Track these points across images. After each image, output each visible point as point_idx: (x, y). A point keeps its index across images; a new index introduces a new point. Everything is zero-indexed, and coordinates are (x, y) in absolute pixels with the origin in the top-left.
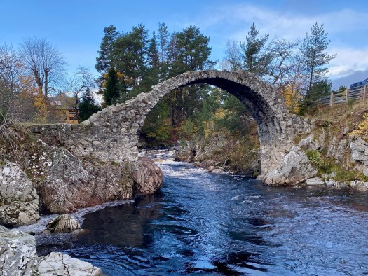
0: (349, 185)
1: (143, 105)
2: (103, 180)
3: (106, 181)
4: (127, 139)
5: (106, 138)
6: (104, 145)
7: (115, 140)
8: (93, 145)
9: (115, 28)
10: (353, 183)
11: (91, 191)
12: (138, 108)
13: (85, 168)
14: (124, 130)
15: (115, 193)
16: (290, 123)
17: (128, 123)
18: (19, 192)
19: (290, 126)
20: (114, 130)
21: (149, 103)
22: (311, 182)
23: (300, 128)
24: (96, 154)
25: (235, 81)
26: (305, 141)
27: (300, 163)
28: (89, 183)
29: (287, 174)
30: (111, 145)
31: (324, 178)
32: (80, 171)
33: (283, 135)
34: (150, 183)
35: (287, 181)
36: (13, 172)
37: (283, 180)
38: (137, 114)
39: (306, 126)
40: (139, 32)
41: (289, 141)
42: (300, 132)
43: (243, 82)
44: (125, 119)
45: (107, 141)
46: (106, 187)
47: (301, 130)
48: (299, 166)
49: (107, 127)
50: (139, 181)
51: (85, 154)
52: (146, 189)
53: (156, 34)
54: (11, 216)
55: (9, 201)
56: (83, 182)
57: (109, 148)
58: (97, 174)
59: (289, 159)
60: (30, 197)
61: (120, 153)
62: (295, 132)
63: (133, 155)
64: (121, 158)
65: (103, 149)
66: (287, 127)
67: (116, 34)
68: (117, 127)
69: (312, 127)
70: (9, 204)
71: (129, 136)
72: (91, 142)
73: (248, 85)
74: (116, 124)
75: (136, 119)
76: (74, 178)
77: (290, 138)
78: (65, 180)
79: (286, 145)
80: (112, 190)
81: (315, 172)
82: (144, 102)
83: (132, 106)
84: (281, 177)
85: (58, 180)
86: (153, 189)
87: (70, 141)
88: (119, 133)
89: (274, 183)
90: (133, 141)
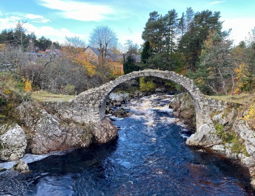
0: (237, 156)
1: (103, 91)
2: (70, 135)
3: (72, 136)
4: (92, 110)
5: (80, 109)
6: (79, 113)
7: (85, 110)
8: (73, 113)
9: (157, 13)
10: (240, 155)
11: (61, 141)
12: (100, 93)
13: (60, 128)
14: (91, 105)
15: (77, 143)
16: (206, 103)
17: (93, 101)
18: (16, 142)
19: (206, 105)
20: (85, 105)
21: (107, 90)
22: (216, 148)
23: (215, 107)
24: (74, 118)
25: (163, 77)
26: (216, 117)
27: (210, 133)
28: (61, 136)
29: (200, 140)
30: (83, 113)
31: (226, 147)
32: (56, 130)
33: (202, 111)
34: (104, 137)
35: (200, 144)
36: (17, 131)
37: (196, 143)
38: (99, 96)
39: (220, 105)
40: (172, 14)
41: (207, 115)
42: (215, 110)
43: (169, 79)
44: (92, 99)
45: (81, 111)
46: (72, 139)
47: (216, 108)
48: (208, 135)
49: (81, 103)
50: (96, 135)
51: (68, 117)
52: (101, 140)
53: (185, 14)
54: (6, 156)
55: (9, 147)
56: (57, 136)
57: (82, 114)
58: (68, 132)
59: (202, 129)
60: (21, 145)
61: (88, 118)
62: (210, 110)
63: (96, 119)
64: (88, 120)
65: (78, 115)
66: (204, 106)
67: (158, 16)
68: (87, 103)
69: (225, 107)
70: (9, 149)
71: (94, 108)
72: (72, 111)
73: (172, 80)
74: (86, 102)
75: (99, 99)
76: (50, 134)
77: (207, 113)
78: (45, 136)
79: (204, 118)
80: (75, 141)
81: (220, 141)
82: (103, 89)
83: (97, 92)
84: (196, 141)
85: (39, 136)
86: (105, 140)
87: (61, 110)
88: (88, 106)
89: (190, 144)
90: (96, 111)
